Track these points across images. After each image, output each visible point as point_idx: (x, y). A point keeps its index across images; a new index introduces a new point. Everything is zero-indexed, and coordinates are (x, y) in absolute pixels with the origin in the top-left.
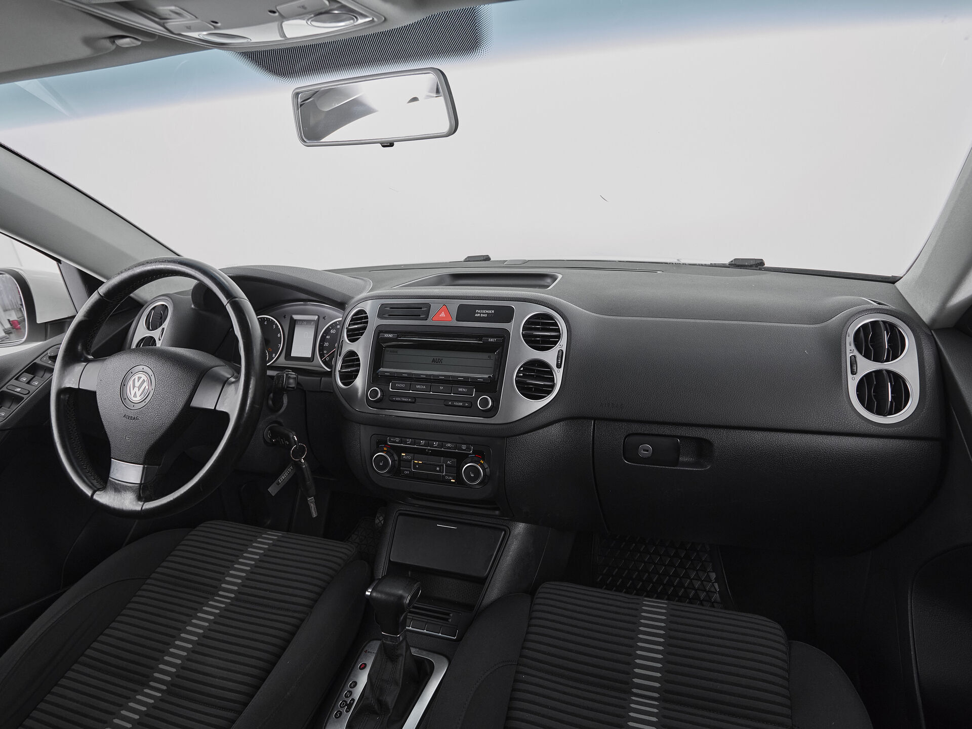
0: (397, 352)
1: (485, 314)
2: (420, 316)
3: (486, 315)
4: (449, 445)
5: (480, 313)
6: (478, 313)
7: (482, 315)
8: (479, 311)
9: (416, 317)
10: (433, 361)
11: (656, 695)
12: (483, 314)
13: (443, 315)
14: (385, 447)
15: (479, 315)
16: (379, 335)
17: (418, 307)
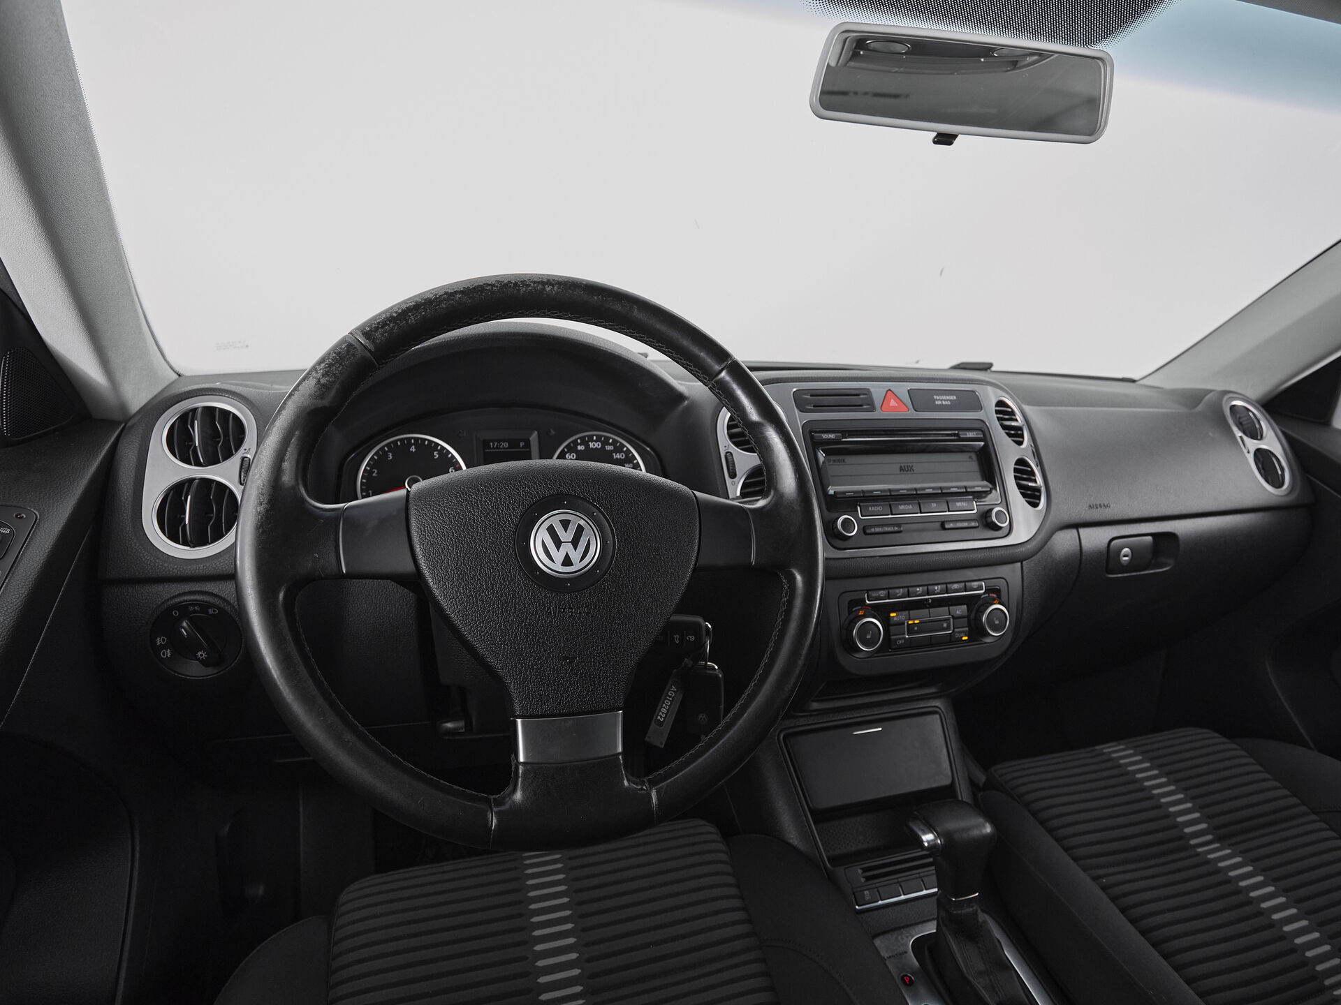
0: (844, 461)
1: (947, 400)
2: (861, 406)
3: (949, 403)
4: (956, 586)
5: (941, 400)
6: (938, 400)
7: (944, 403)
8: (938, 398)
9: (858, 407)
10: (901, 469)
11: (1209, 837)
12: (945, 400)
13: (893, 403)
14: (861, 609)
15: (939, 402)
16: (812, 438)
17: (856, 393)
